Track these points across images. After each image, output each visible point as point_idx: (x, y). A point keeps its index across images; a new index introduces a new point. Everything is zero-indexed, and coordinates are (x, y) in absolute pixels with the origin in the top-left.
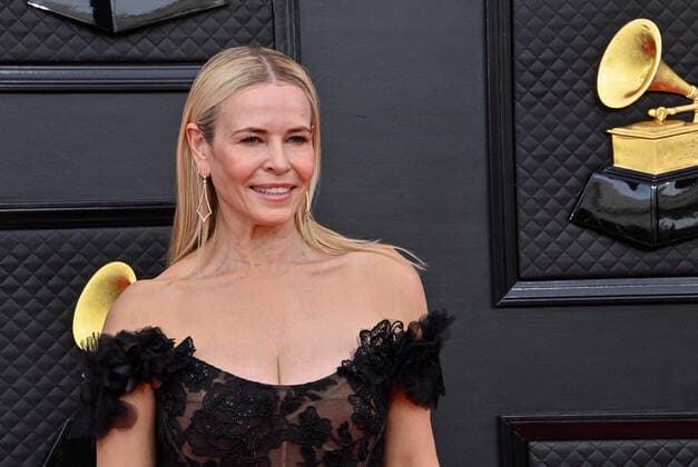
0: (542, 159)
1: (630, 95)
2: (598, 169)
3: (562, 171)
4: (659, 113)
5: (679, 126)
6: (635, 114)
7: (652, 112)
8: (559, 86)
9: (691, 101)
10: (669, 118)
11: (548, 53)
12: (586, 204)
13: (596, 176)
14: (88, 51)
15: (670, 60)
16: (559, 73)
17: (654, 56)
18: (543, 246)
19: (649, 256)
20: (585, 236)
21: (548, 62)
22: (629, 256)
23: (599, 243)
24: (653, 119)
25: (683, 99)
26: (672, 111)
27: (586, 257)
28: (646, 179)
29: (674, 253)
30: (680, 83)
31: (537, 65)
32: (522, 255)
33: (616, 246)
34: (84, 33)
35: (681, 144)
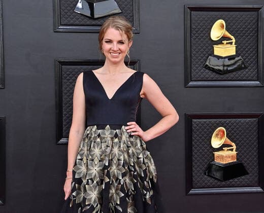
0: (197, 52)
1: (218, 37)
2: (210, 55)
3: (202, 55)
4: (225, 42)
5: (229, 45)
6: (219, 42)
7: (223, 42)
8: (202, 35)
9: (232, 40)
10: (227, 43)
11: (199, 27)
12: (207, 63)
13: (210, 57)
14: (88, 23)
15: (227, 30)
16: (202, 31)
17: (223, 28)
18: (197, 73)
19: (222, 76)
20: (207, 71)
21: (199, 29)
22: (217, 76)
23: (210, 73)
24: (223, 43)
25: (230, 39)
26: (228, 42)
27: (207, 76)
28: (221, 58)
29: (227, 75)
30: (229, 35)
31: (197, 30)
32: (192, 75)
33: (214, 73)
34: (87, 18)
35: (229, 50)
